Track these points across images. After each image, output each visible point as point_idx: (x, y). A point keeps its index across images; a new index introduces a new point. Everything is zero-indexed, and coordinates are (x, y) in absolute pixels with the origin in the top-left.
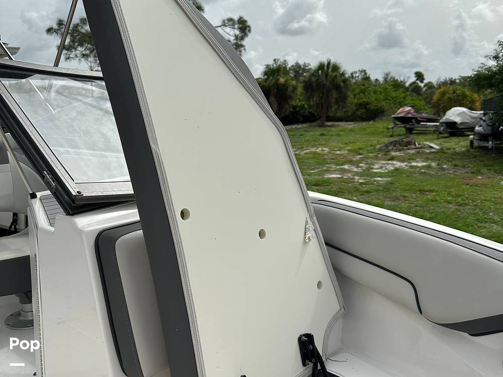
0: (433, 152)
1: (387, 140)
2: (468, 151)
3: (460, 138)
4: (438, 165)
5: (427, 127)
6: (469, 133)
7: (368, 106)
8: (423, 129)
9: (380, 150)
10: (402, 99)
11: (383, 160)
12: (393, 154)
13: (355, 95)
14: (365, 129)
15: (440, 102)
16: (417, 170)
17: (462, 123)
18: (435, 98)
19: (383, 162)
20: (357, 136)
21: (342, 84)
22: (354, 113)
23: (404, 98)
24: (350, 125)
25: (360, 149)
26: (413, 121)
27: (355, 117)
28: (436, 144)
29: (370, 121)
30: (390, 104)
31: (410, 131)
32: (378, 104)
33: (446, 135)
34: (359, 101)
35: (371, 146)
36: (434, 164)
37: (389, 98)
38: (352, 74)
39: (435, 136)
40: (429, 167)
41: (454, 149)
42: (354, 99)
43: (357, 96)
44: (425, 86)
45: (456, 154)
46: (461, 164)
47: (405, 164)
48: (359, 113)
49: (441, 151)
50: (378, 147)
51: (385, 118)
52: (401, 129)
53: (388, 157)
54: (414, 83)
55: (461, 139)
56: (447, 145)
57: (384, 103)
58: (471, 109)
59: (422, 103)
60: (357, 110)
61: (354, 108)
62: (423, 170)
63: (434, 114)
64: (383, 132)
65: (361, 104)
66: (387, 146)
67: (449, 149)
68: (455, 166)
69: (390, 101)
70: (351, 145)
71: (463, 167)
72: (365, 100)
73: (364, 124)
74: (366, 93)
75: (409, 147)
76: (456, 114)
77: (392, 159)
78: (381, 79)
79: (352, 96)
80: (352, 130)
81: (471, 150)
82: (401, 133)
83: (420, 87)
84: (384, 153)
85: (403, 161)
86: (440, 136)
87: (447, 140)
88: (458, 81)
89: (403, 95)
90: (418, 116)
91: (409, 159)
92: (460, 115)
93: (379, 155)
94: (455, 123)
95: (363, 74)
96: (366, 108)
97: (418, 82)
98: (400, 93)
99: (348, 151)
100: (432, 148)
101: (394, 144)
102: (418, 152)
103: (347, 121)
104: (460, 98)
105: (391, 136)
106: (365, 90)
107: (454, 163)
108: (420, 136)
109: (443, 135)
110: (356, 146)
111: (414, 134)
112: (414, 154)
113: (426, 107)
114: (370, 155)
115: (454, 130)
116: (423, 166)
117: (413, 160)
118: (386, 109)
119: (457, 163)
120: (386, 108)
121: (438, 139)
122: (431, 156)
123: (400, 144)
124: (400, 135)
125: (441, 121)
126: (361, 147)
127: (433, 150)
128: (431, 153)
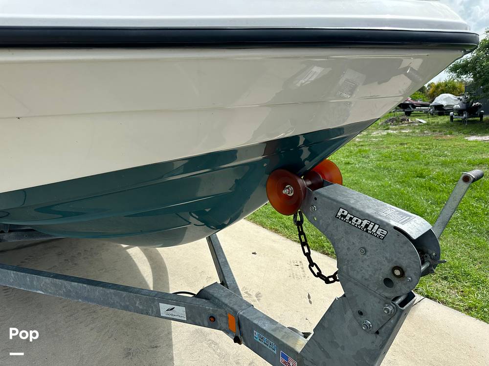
0: (421, 125)
2: (447, 123)
4: (421, 131)
5: (421, 111)
8: (418, 112)
11: (381, 130)
12: (390, 126)
16: (404, 134)
17: (447, 106)
26: (410, 106)
28: (425, 120)
31: (408, 114)
36: (417, 131)
40: (413, 132)
45: (438, 125)
49: (428, 124)
56: (433, 121)
63: (426, 101)
66: (386, 122)
68: (434, 131)
71: (440, 131)
75: (403, 122)
76: (443, 99)
77: (388, 129)
81: (450, 123)
84: (383, 126)
85: (396, 130)
87: (435, 118)
90: (414, 102)
92: (446, 99)
93: (379, 128)
94: (442, 106)
100: (420, 122)
102: (409, 125)
112: (405, 127)
115: (441, 110)
116: (409, 132)
117: (403, 129)
119: (436, 129)
123: (396, 121)
125: (431, 105)
128: (419, 125)
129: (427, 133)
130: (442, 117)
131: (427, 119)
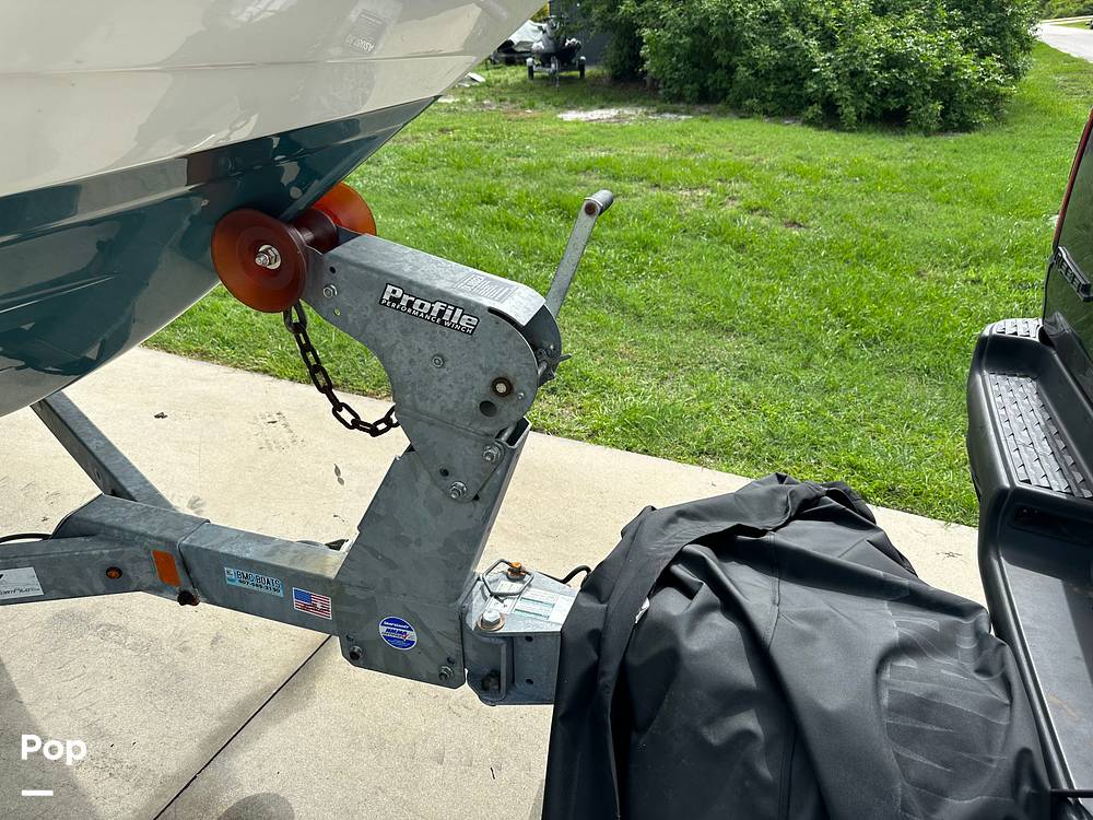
0: (476, 86)
2: (524, 83)
3: (517, 66)
4: (477, 100)
17: (521, 44)
28: (481, 75)
36: (470, 100)
40: (463, 103)
41: (507, 81)
45: (507, 87)
46: (509, 99)
56: (496, 77)
67: (499, 82)
68: (501, 100)
71: (512, 101)
81: (529, 82)
87: (499, 70)
94: (512, 44)
100: (474, 80)
107: (500, 97)
115: (510, 54)
119: (505, 97)
121: (487, 69)
122: (470, 91)
127: (474, 84)
128: (471, 86)
129: (490, 106)
130: (512, 69)
131: (486, 73)
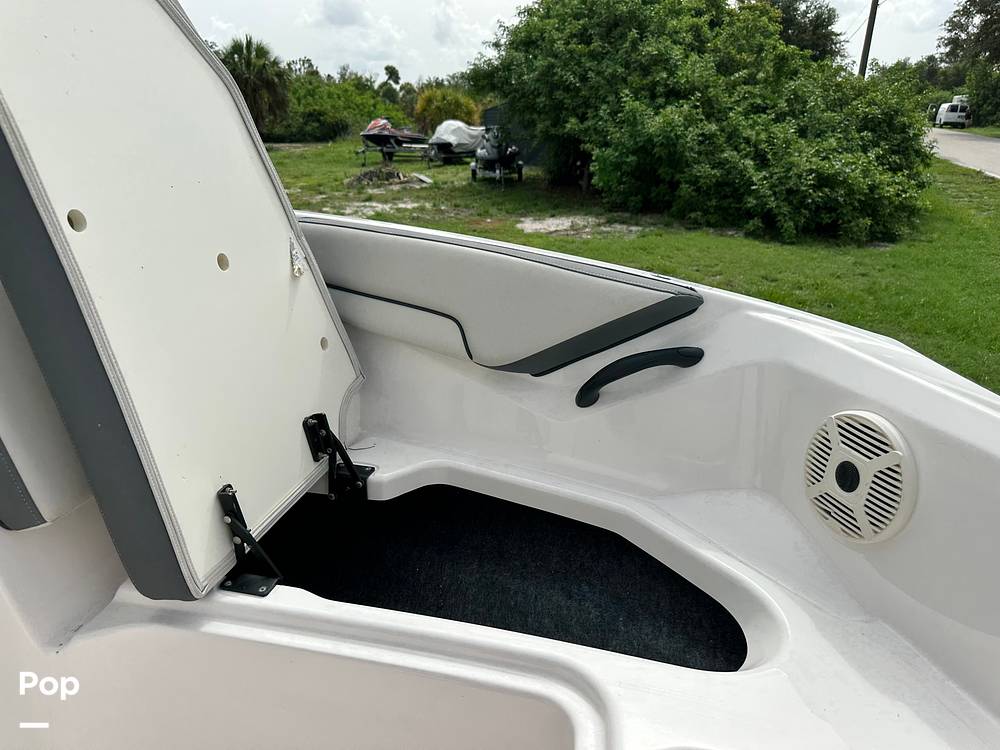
1: (358, 171)
2: (470, 185)
3: (458, 167)
4: (434, 205)
5: (413, 152)
6: (468, 160)
7: (322, 118)
8: (407, 154)
9: (350, 186)
10: (372, 108)
11: (358, 201)
12: (370, 191)
13: (299, 100)
14: (322, 155)
15: (426, 114)
16: (407, 213)
17: (459, 145)
18: (418, 106)
19: (357, 204)
20: (312, 165)
21: (276, 80)
22: (301, 129)
23: (374, 106)
24: (298, 149)
25: (320, 185)
26: (392, 141)
27: (304, 135)
28: (428, 176)
29: (328, 142)
30: (355, 115)
31: (389, 157)
32: (337, 115)
33: (439, 163)
34: (307, 110)
35: (336, 180)
36: (428, 205)
37: (352, 105)
38: (289, 65)
39: (424, 165)
40: (422, 209)
41: (452, 182)
42: (299, 105)
43: (303, 101)
44: (402, 88)
45: (454, 189)
46: (462, 203)
47: (389, 205)
48: (308, 128)
49: (436, 186)
50: (346, 181)
51: (350, 137)
52: (376, 155)
53: (363, 196)
54: (385, 84)
55: (460, 168)
56: (441, 177)
57: (345, 113)
58: (469, 123)
59: (400, 115)
60: (306, 124)
61: (301, 120)
62: (415, 215)
63: (419, 132)
64: (350, 158)
65: (310, 115)
66: (359, 180)
67: (446, 183)
68: (456, 206)
69: (354, 109)
70: (304, 179)
71: (467, 207)
72: (317, 108)
73: (320, 146)
74: (317, 97)
75: (391, 180)
76: (450, 131)
77: (370, 199)
78: (336, 77)
79: (295, 101)
80: (302, 157)
81: (474, 183)
82: (378, 161)
83: (395, 90)
84: (356, 191)
85: (386, 202)
86: (431, 164)
87: (441, 169)
88: (446, 83)
89: (372, 102)
90: (398, 133)
91: (394, 199)
92: (454, 132)
93: (351, 194)
94: (450, 145)
95: (306, 65)
96: (319, 121)
97: (391, 82)
98: (367, 99)
99: (302, 188)
101: (369, 176)
102: (405, 189)
103: (291, 142)
104: (453, 107)
105: (364, 165)
106: (314, 90)
107: (454, 202)
108: (404, 166)
109: (434, 164)
110: (313, 181)
111: (396, 161)
112: (399, 192)
113: (407, 122)
114: (337, 194)
115: (449, 155)
116: (414, 208)
117: (399, 199)
118: (350, 123)
119: (458, 202)
120: (350, 121)
121: (429, 168)
122: (423, 194)
123: (378, 177)
124: (377, 163)
125: (430, 141)
126: (321, 182)
127: (424, 185)
129: (448, 213)
131: (430, 173)
